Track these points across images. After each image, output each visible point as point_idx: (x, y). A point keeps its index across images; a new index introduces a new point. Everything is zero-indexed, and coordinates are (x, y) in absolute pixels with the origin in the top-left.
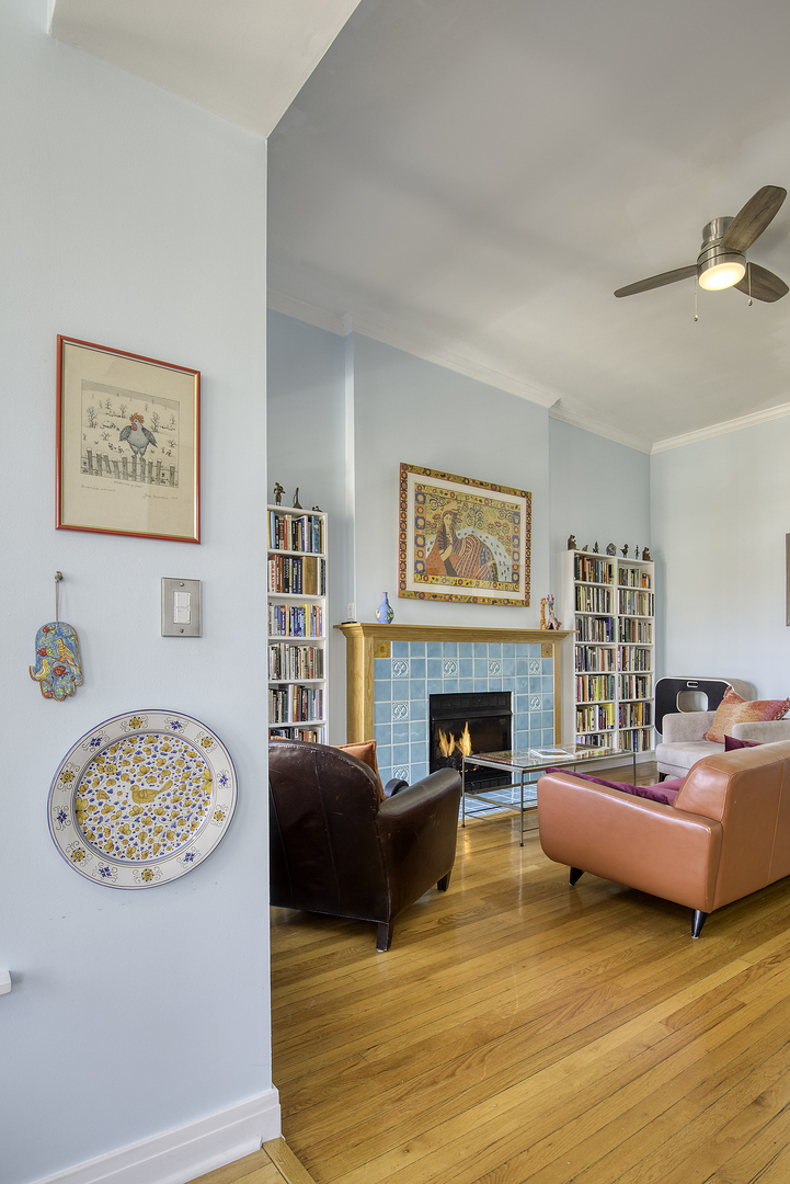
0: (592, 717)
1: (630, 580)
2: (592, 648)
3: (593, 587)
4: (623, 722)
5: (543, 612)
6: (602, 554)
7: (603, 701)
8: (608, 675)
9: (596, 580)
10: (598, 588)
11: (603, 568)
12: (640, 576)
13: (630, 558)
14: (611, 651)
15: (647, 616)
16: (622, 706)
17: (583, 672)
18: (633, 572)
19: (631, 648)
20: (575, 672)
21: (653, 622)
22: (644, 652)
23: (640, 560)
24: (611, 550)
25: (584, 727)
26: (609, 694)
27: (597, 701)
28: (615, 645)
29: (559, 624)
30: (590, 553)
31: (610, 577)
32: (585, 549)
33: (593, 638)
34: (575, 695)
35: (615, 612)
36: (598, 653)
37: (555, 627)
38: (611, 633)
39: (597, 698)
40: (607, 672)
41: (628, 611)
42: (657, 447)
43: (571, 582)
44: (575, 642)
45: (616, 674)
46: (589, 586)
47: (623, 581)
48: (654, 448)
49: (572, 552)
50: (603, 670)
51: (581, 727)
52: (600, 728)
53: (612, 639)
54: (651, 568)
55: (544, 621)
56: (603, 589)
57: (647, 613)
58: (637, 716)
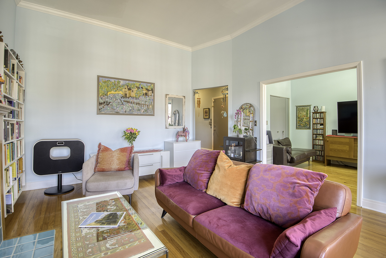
23: (21, 66)
28: (15, 121)
35: (15, 97)
38: (13, 112)
57: (21, 101)
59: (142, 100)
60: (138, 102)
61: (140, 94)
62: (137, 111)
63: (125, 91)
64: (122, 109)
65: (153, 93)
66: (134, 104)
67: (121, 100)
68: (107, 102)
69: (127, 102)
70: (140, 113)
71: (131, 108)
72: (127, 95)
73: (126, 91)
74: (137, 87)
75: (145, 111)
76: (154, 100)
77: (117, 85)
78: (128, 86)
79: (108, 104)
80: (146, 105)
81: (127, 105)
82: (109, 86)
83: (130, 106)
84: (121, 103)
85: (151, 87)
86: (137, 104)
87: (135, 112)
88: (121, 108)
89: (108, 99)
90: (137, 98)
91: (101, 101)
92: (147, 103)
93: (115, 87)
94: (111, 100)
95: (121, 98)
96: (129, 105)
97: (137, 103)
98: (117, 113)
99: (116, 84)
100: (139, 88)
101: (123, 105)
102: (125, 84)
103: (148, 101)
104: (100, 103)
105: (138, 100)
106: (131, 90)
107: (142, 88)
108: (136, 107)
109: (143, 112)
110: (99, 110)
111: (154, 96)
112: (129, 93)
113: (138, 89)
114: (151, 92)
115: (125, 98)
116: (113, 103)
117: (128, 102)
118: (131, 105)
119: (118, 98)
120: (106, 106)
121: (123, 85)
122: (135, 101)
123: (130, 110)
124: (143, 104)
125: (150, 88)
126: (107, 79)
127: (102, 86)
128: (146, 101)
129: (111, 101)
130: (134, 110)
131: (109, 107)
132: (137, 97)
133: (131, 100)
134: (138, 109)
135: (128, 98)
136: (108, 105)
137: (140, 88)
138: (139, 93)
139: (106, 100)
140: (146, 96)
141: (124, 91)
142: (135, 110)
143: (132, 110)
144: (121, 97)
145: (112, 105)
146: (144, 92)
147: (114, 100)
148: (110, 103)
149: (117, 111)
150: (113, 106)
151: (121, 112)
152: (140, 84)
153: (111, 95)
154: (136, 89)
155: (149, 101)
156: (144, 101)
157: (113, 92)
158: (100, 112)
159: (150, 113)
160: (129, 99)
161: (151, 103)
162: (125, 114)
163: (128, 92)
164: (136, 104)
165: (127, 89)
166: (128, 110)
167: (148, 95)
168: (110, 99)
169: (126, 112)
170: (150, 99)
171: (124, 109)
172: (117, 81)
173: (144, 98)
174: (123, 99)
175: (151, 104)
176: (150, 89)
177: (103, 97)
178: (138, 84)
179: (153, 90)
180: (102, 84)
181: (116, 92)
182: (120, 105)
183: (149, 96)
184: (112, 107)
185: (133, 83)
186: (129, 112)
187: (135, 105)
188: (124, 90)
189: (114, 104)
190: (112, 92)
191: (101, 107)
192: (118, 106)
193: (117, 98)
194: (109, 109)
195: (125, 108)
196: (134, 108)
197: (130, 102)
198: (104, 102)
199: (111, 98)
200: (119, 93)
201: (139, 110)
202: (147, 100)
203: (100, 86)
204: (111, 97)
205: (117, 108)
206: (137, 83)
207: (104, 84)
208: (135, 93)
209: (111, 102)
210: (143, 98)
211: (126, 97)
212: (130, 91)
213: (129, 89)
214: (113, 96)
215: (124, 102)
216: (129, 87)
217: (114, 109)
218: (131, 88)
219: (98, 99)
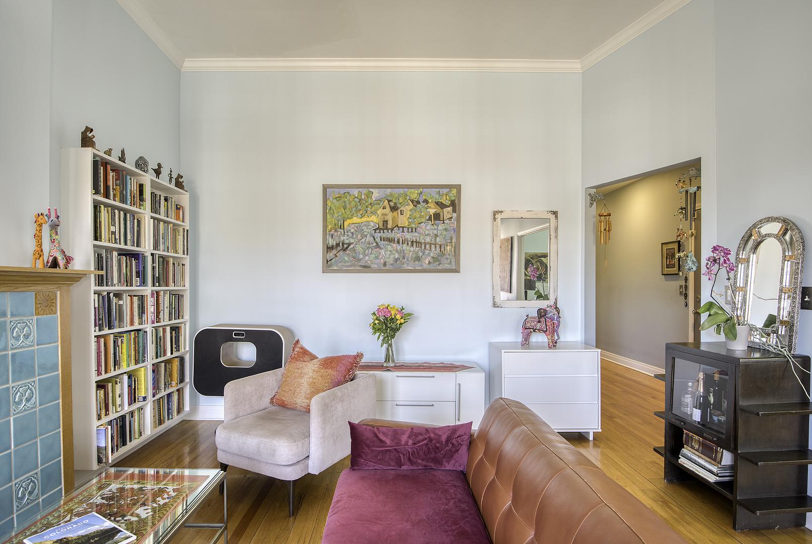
0: (118, 392)
1: (163, 209)
2: (118, 295)
3: (120, 209)
4: (156, 387)
5: (38, 237)
6: (130, 165)
7: (133, 367)
8: (138, 331)
9: (123, 200)
10: (126, 212)
11: (132, 186)
12: (174, 207)
13: (163, 181)
14: (142, 298)
15: (180, 255)
16: (156, 368)
17: (106, 331)
18: (166, 199)
19: (164, 293)
20: (93, 332)
21: (187, 262)
22: (177, 297)
23: (173, 186)
24: (141, 165)
25: (107, 409)
26: (139, 357)
27: (124, 368)
28: (148, 290)
29: (68, 260)
30: (114, 159)
31: (141, 199)
32: (109, 152)
33: (119, 281)
34: (94, 367)
35: (147, 247)
36: (125, 302)
37: (61, 262)
38: (141, 274)
39: (124, 364)
40: (137, 326)
41: (162, 247)
42: (190, 64)
43: (87, 197)
44: (94, 287)
45: (148, 328)
46: (114, 208)
47: (155, 209)
48: (186, 64)
49: (88, 153)
50: (132, 324)
51: (103, 411)
52: (129, 405)
53: (144, 283)
54: (184, 199)
55: (39, 253)
56: (133, 214)
57: (181, 251)
58: (171, 375)
59: (427, 232)
60: (414, 238)
61: (421, 217)
62: (414, 261)
63: (383, 214)
64: (377, 258)
65: (454, 211)
66: (405, 243)
67: (374, 238)
68: (343, 244)
69: (389, 241)
70: (422, 265)
71: (397, 256)
72: (387, 224)
73: (386, 215)
74: (412, 201)
75: (435, 261)
76: (457, 230)
77: (364, 202)
78: (391, 201)
79: (345, 247)
80: (435, 245)
81: (389, 248)
82: (348, 206)
83: (396, 249)
84: (375, 244)
85: (451, 195)
86: (412, 245)
87: (408, 264)
88: (373, 256)
89: (345, 237)
90: (414, 229)
91: (331, 242)
92: (438, 239)
93: (359, 207)
94: (352, 237)
95: (375, 232)
96: (392, 247)
97: (412, 242)
98: (366, 268)
99: (363, 200)
100: (418, 202)
101: (379, 247)
102: (384, 196)
103: (442, 235)
104: (328, 248)
105: (416, 234)
106: (399, 211)
107: (426, 201)
108: (409, 250)
109: (430, 263)
110: (327, 262)
111: (458, 220)
112: (394, 219)
113: (416, 206)
114: (450, 209)
115: (384, 232)
116: (356, 244)
118: (399, 248)
119: (368, 232)
120: (341, 253)
121: (380, 200)
122: (409, 236)
123: (396, 260)
124: (428, 243)
125: (447, 199)
126: (343, 191)
127: (333, 207)
128: (436, 236)
129: (352, 241)
130: (406, 259)
131: (348, 255)
132: (414, 226)
133: (397, 234)
134: (415, 256)
135: (390, 231)
136: (345, 250)
137: (422, 203)
138: (418, 216)
139: (342, 238)
140: (437, 222)
141: (380, 215)
142: (408, 259)
143: (401, 259)
144: (375, 230)
145: (354, 250)
146: (432, 211)
147: (359, 236)
148: (349, 244)
149: (366, 264)
150: (356, 253)
151: (374, 266)
152: (421, 193)
153: (353, 226)
154: (411, 206)
155: (445, 233)
156: (432, 235)
157: (356, 220)
158: (328, 265)
159: (448, 266)
160: (393, 232)
161: (451, 238)
162: (384, 268)
163: (389, 218)
164: (410, 243)
165: (388, 209)
166: (390, 260)
167: (442, 219)
168: (351, 235)
169: (385, 264)
170: (448, 227)
171: (382, 258)
172: (365, 191)
173: (432, 227)
174: (379, 235)
175: (451, 242)
176: (448, 203)
177: (336, 234)
178: (414, 193)
179: (455, 205)
180: (332, 203)
181: (364, 220)
182: (372, 249)
183: (443, 221)
184: (354, 255)
185: (401, 191)
186: (392, 265)
187: (408, 248)
188: (380, 212)
189: (359, 248)
190: (354, 218)
191: (331, 255)
192: (367, 251)
193: (365, 233)
194: (346, 259)
195: (383, 256)
196: (405, 254)
197: (396, 240)
198: (338, 245)
199: (353, 233)
200: (369, 219)
201: (418, 259)
202: (439, 232)
203: (328, 208)
204: (352, 230)
205: (365, 255)
206: (412, 190)
207: (337, 204)
208: (408, 216)
209: (352, 243)
210: (428, 227)
211: (387, 229)
212: (395, 213)
213: (394, 209)
214: (355, 228)
215: (381, 240)
216: (392, 204)
217: (360, 260)
218: (399, 205)
219: (325, 239)
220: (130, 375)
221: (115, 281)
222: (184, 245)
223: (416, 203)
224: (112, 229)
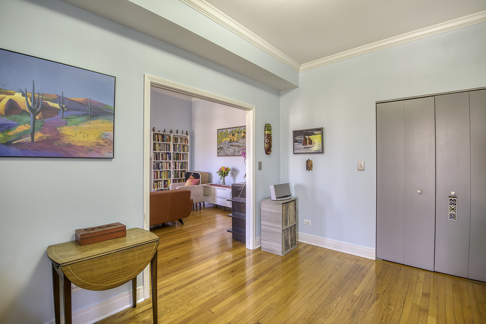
0: (161, 184)
1: (179, 141)
2: (161, 162)
3: (162, 143)
6: (167, 133)
7: (166, 179)
8: (168, 171)
9: (163, 141)
10: (164, 144)
11: (166, 137)
12: (184, 140)
13: (180, 134)
14: (170, 163)
16: (174, 180)
17: (157, 170)
18: (181, 138)
19: (179, 162)
20: (153, 170)
21: (188, 154)
22: (185, 163)
23: (184, 135)
24: (171, 132)
25: (158, 187)
26: (169, 177)
28: (171, 161)
30: (161, 133)
31: (170, 140)
32: (159, 131)
34: (153, 177)
35: (172, 151)
36: (164, 164)
39: (163, 178)
40: (168, 170)
41: (177, 151)
43: (151, 142)
44: (153, 161)
45: (171, 170)
46: (160, 143)
47: (175, 142)
48: (192, 100)
49: (152, 132)
50: (166, 169)
51: (156, 188)
52: (164, 187)
53: (170, 159)
54: (189, 137)
56: (167, 144)
57: (186, 151)
61: (239, 137)
67: (228, 145)
72: (231, 140)
78: (232, 133)
81: (232, 148)
82: (223, 136)
83: (234, 148)
84: (229, 147)
87: (236, 153)
88: (228, 151)
92: (244, 145)
93: (225, 136)
99: (226, 133)
102: (231, 131)
104: (218, 149)
105: (239, 143)
107: (241, 132)
108: (237, 148)
110: (218, 153)
112: (233, 138)
117: (232, 146)
119: (227, 143)
121: (230, 133)
122: (236, 144)
123: (234, 152)
124: (242, 146)
126: (221, 131)
129: (223, 146)
132: (238, 140)
133: (234, 144)
134: (238, 150)
136: (222, 149)
139: (221, 146)
140: (244, 139)
144: (229, 142)
146: (242, 135)
147: (225, 145)
151: (228, 154)
152: (240, 129)
154: (237, 134)
156: (242, 143)
157: (224, 140)
158: (218, 155)
162: (231, 155)
163: (232, 138)
164: (237, 146)
166: (232, 152)
168: (223, 144)
171: (230, 152)
172: (226, 130)
173: (242, 140)
174: (230, 144)
177: (220, 144)
178: (238, 130)
180: (219, 135)
181: (226, 139)
182: (228, 149)
185: (234, 129)
186: (233, 154)
188: (230, 136)
189: (225, 149)
191: (219, 151)
194: (222, 152)
196: (236, 150)
198: (220, 148)
201: (239, 152)
203: (218, 137)
206: (237, 128)
207: (220, 135)
208: (236, 137)
211: (231, 142)
213: (233, 135)
214: (224, 142)
217: (225, 152)
218: (234, 134)
219: (218, 146)
220: (165, 181)
221: (161, 159)
222: (187, 150)
223: (238, 132)
224: (160, 148)
